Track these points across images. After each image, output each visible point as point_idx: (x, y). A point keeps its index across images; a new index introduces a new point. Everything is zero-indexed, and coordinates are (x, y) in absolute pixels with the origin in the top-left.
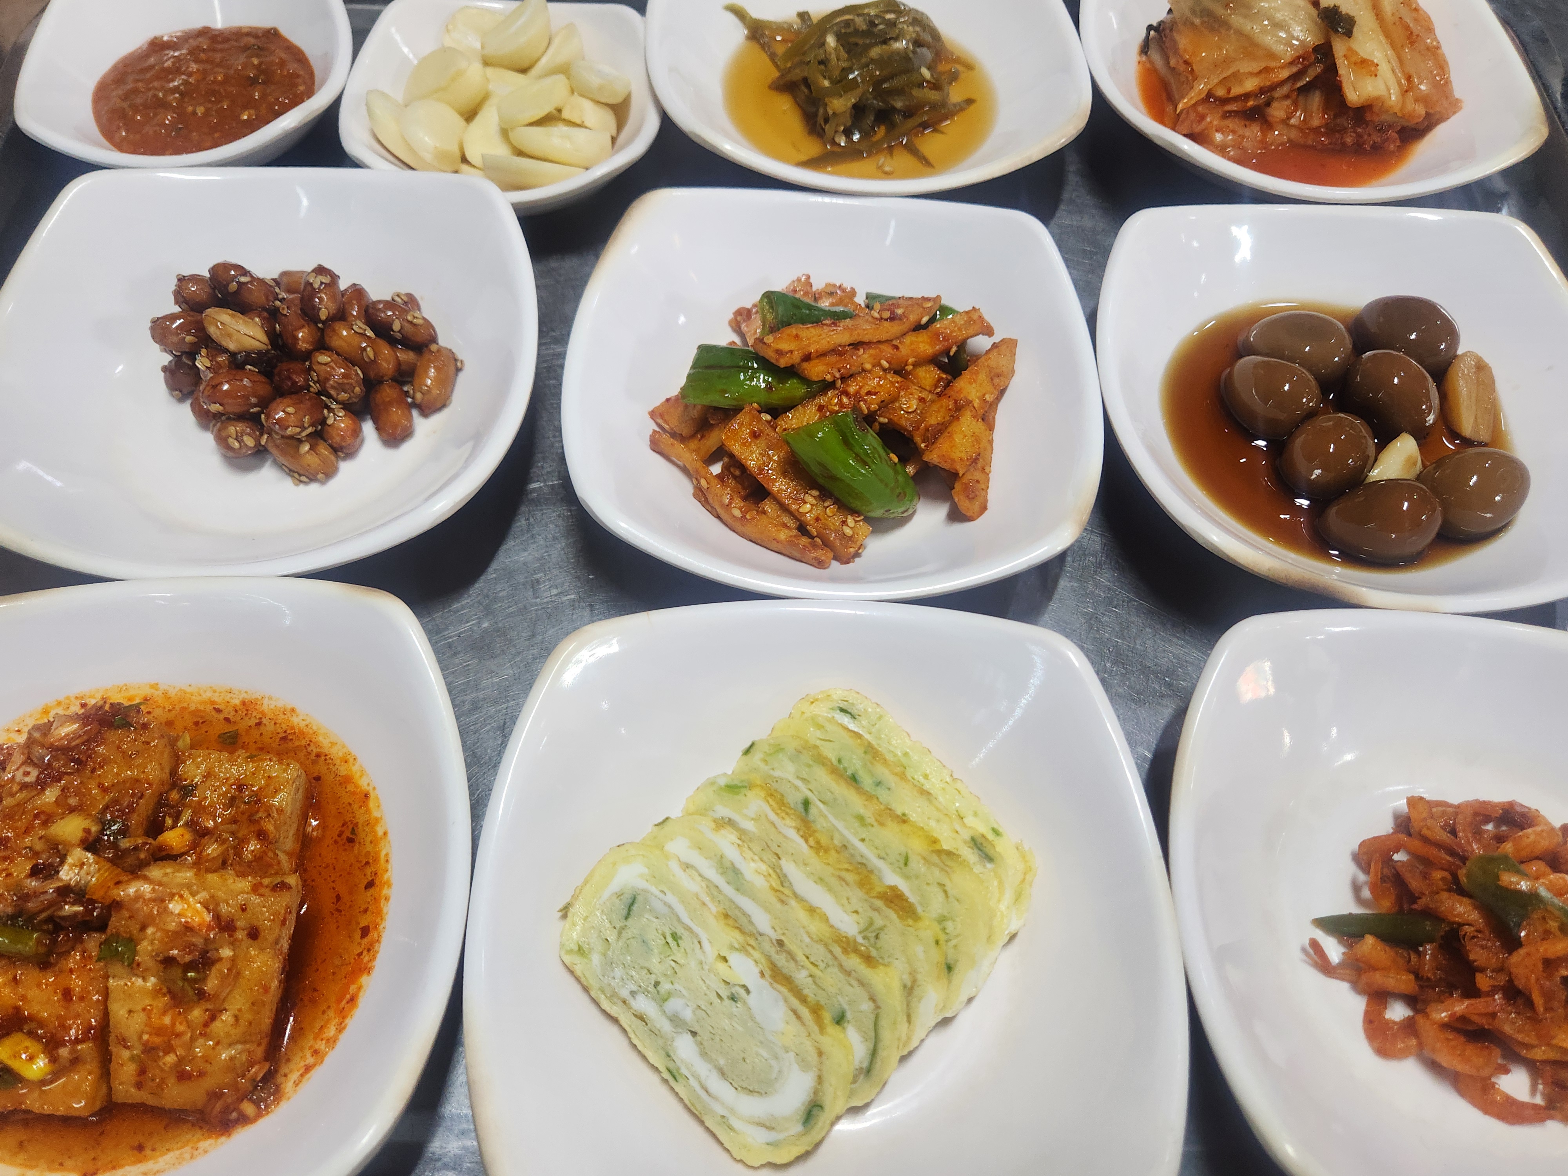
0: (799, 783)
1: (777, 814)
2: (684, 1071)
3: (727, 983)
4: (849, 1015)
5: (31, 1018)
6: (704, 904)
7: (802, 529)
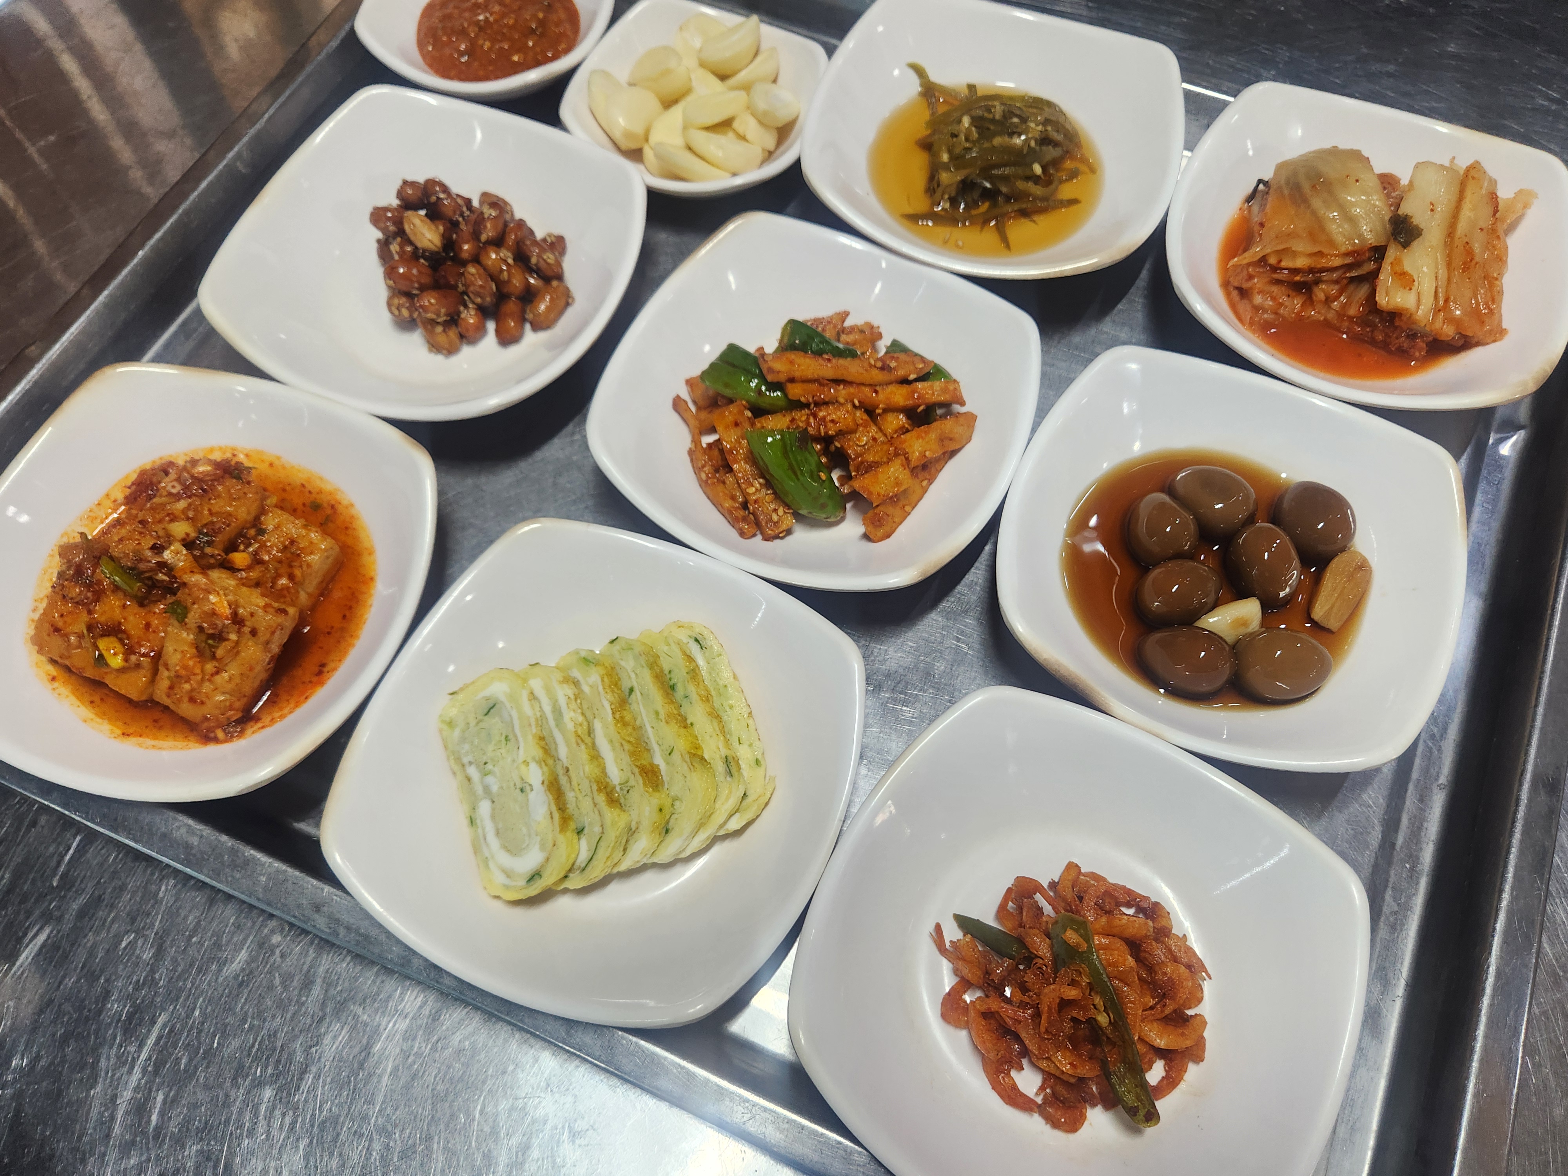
0: (633, 676)
1: (604, 689)
2: (478, 821)
3: (523, 780)
4: (586, 831)
5: (124, 632)
6: (530, 725)
7: (745, 505)
